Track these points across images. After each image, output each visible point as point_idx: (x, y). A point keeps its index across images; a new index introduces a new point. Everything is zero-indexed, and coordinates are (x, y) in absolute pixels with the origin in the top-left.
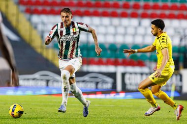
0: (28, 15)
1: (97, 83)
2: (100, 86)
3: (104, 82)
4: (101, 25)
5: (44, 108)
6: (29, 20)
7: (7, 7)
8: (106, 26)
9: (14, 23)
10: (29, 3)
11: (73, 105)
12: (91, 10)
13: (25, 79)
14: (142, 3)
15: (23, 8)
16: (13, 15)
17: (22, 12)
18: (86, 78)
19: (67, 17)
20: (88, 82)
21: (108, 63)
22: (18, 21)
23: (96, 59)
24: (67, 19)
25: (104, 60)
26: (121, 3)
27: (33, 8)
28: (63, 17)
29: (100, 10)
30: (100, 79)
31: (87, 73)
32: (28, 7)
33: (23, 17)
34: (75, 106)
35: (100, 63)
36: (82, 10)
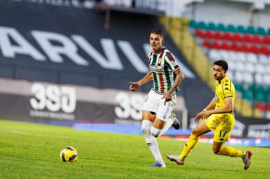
0: (205, 50)
6: (207, 55)
7: (182, 38)
15: (200, 41)
16: (188, 48)
17: (199, 45)
19: (157, 39)
22: (194, 55)
24: (157, 42)
27: (212, 41)
28: (152, 39)
32: (207, 40)
33: (200, 52)
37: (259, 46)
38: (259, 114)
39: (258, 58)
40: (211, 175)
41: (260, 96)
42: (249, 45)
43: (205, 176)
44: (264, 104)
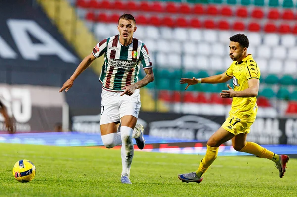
0: (89, 24)
1: (196, 132)
2: (200, 135)
3: (207, 129)
4: (203, 41)
5: (114, 167)
6: (92, 31)
7: (58, 9)
8: (211, 44)
9: (68, 35)
10: (92, 5)
11: (159, 163)
12: (188, 18)
13: (84, 122)
14: (266, 10)
15: (82, 12)
16: (67, 22)
17: (81, 18)
18: (179, 122)
19: (129, 26)
20: (181, 129)
21: (213, 101)
22: (74, 32)
23: (195, 94)
25: (208, 95)
26: (234, 8)
27: (98, 12)
28: (123, 26)
29: (202, 19)
30: (201, 124)
31: (181, 115)
32: (91, 11)
33: (83, 27)
34: (162, 166)
35: (200, 100)
36: (174, 17)
37: (161, 16)
38: (163, 106)
39: (160, 33)
40: (103, 191)
41: (165, 83)
42: (148, 15)
43: (96, 192)
44: (169, 93)
